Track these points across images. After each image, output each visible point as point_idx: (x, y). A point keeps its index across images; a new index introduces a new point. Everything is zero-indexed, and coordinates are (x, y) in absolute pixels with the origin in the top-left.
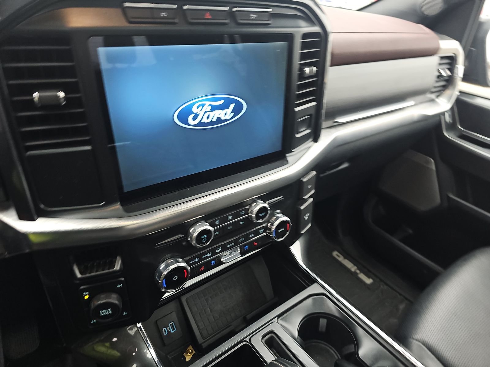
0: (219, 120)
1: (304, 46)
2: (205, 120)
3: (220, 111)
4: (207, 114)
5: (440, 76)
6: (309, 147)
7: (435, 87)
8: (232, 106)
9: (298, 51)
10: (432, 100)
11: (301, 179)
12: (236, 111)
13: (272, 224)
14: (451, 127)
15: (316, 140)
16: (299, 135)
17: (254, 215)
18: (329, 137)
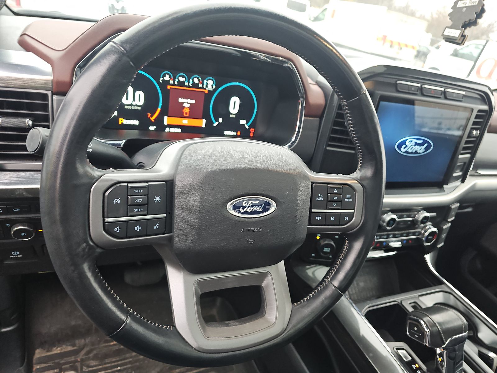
0: (416, 152)
1: (477, 117)
2: (410, 151)
3: (418, 147)
4: (411, 147)
6: (457, 187)
8: (426, 145)
9: (473, 119)
11: (450, 206)
12: (427, 149)
13: (425, 232)
15: (463, 181)
16: (455, 175)
17: (420, 219)
18: (471, 182)
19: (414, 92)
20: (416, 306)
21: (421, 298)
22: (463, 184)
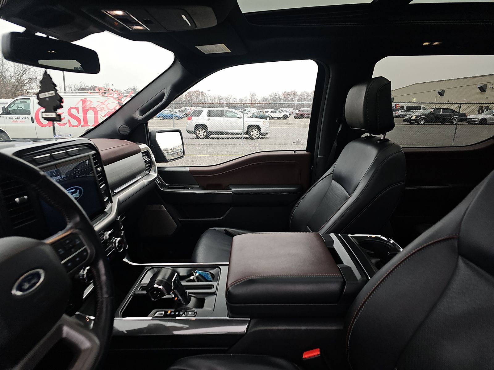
1: (94, 159)
3: (75, 194)
5: (146, 161)
6: (112, 207)
7: (146, 167)
8: (78, 190)
9: (93, 162)
10: (148, 174)
11: (116, 220)
12: (80, 193)
13: (115, 244)
14: (162, 185)
15: (112, 202)
16: (105, 200)
17: (108, 237)
18: (116, 200)
19: (50, 160)
20: (143, 288)
21: (141, 283)
22: (113, 203)
